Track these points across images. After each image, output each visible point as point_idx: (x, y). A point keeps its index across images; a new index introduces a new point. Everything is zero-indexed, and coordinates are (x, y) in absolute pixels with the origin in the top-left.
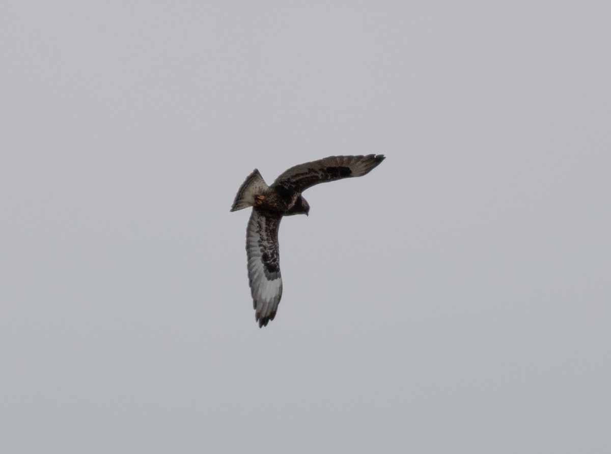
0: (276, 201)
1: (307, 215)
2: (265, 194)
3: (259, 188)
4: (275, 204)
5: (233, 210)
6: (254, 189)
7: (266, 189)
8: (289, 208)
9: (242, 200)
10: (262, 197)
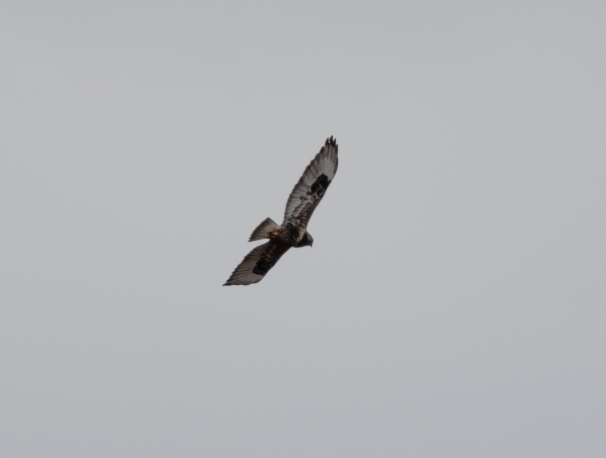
0: (287, 237)
1: (311, 246)
2: (279, 231)
3: (274, 228)
4: (287, 239)
5: (250, 241)
6: (268, 229)
7: (278, 228)
8: (298, 242)
9: (258, 234)
10: (276, 234)
